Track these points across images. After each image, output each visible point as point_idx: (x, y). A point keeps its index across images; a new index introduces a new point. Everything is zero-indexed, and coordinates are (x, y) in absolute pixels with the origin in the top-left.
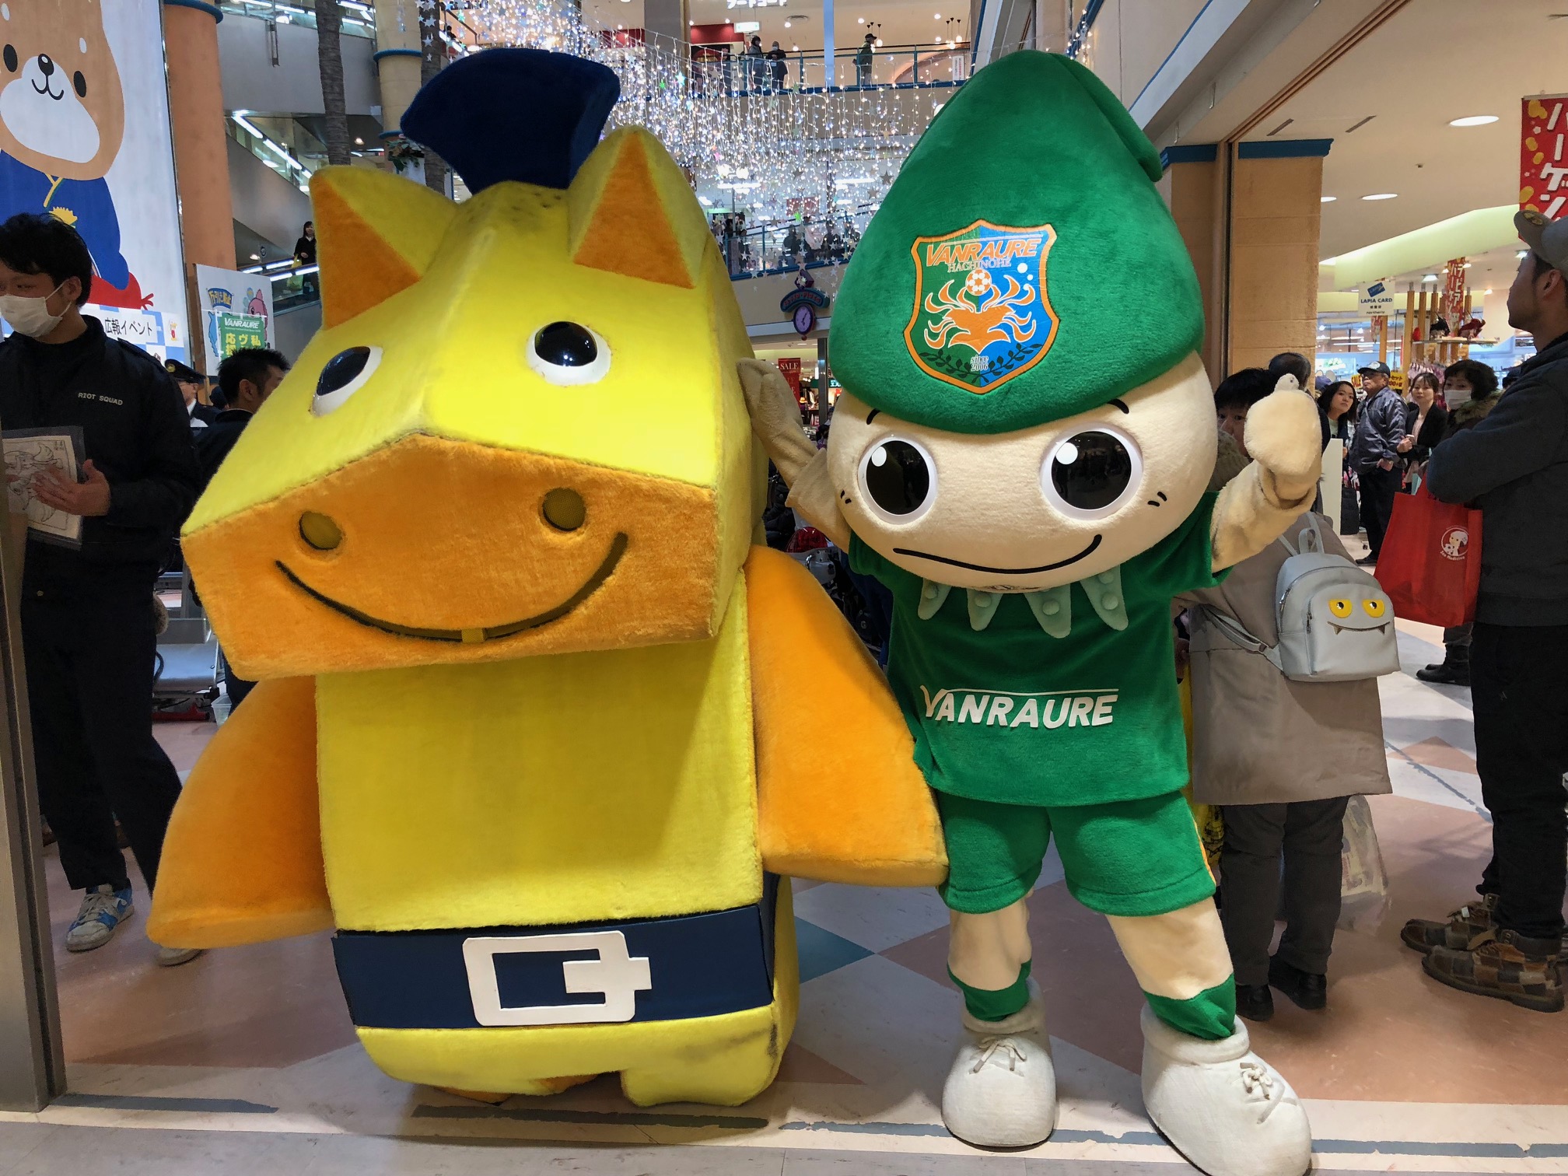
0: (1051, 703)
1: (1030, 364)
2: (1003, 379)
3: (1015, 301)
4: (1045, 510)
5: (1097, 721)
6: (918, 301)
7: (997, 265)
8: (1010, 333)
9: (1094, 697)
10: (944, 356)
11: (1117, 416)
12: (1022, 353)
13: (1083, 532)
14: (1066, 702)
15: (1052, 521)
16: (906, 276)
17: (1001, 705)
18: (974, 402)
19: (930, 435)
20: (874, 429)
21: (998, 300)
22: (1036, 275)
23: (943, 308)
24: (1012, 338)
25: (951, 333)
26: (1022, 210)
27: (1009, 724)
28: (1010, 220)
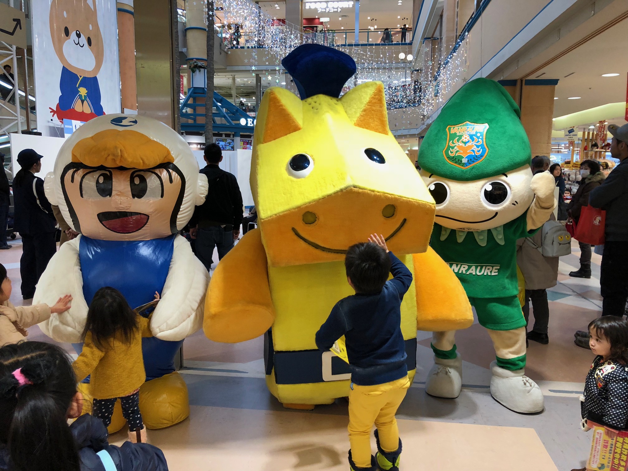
0: (479, 268)
1: (479, 161)
2: (471, 165)
3: (476, 144)
4: (481, 204)
5: (493, 274)
6: (447, 143)
7: (471, 133)
8: (474, 152)
9: (493, 267)
10: (454, 158)
11: (504, 178)
12: (476, 158)
13: (492, 211)
14: (484, 268)
15: (483, 207)
16: (444, 136)
17: (464, 267)
18: (463, 171)
19: (448, 181)
20: (432, 179)
21: (471, 143)
22: (483, 137)
23: (455, 145)
24: (475, 154)
25: (457, 152)
26: (480, 119)
27: (466, 273)
28: (476, 122)
